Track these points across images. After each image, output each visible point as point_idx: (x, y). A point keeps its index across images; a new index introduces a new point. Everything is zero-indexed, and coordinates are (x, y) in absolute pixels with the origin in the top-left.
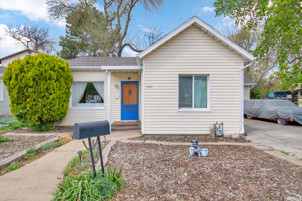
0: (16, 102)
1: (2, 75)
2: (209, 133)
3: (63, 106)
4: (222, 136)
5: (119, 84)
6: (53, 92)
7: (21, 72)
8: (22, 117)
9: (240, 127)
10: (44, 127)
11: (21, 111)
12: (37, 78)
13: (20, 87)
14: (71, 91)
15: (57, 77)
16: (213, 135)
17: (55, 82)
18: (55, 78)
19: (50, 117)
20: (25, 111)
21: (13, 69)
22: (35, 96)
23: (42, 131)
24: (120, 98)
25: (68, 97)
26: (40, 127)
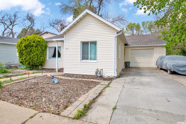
1: (17, 44)
2: (94, 74)
4: (102, 77)
7: (21, 44)
9: (114, 72)
12: (26, 46)
16: (96, 76)
17: (35, 47)
20: (23, 61)
22: (26, 54)
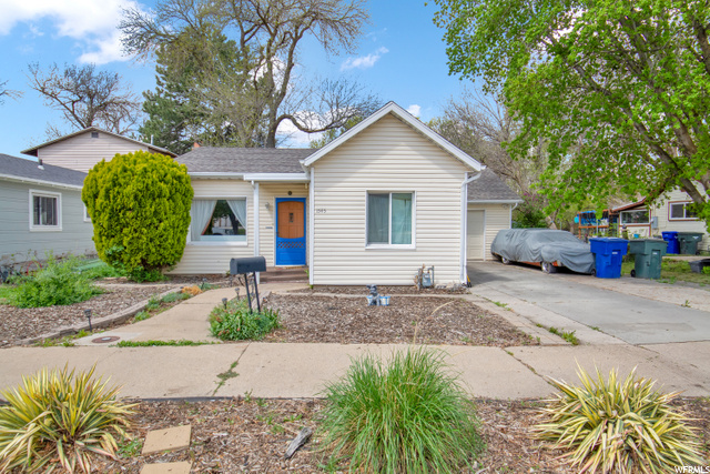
0: (107, 233)
3: (179, 240)
4: (432, 287)
5: (273, 204)
6: (164, 217)
7: (115, 186)
8: (115, 259)
9: (460, 273)
10: (148, 275)
11: (114, 248)
12: (140, 196)
13: (112, 210)
14: (190, 215)
15: (170, 192)
16: (418, 286)
17: (168, 200)
18: (168, 195)
19: (159, 258)
20: (121, 248)
21: (100, 181)
22: (136, 224)
23: (145, 281)
24: (274, 227)
25: (186, 224)
26: (143, 275)
